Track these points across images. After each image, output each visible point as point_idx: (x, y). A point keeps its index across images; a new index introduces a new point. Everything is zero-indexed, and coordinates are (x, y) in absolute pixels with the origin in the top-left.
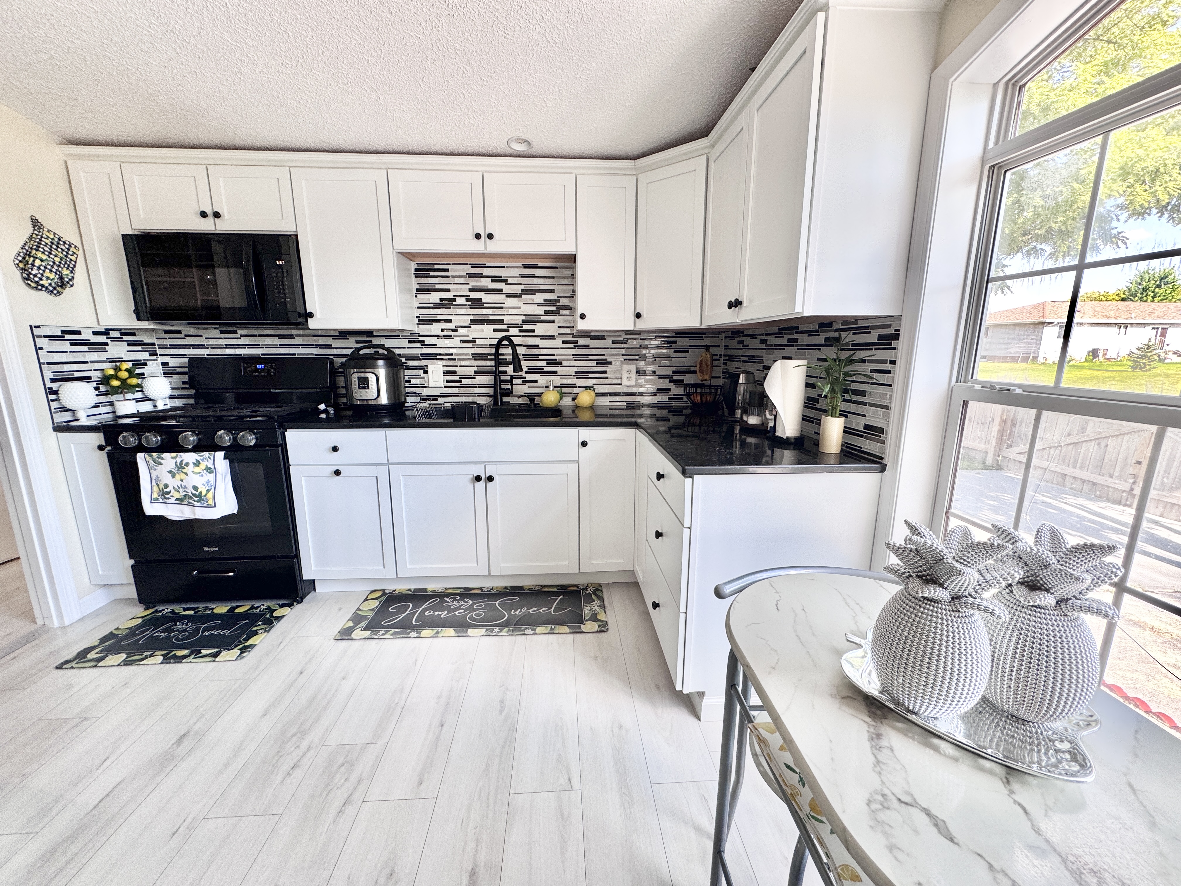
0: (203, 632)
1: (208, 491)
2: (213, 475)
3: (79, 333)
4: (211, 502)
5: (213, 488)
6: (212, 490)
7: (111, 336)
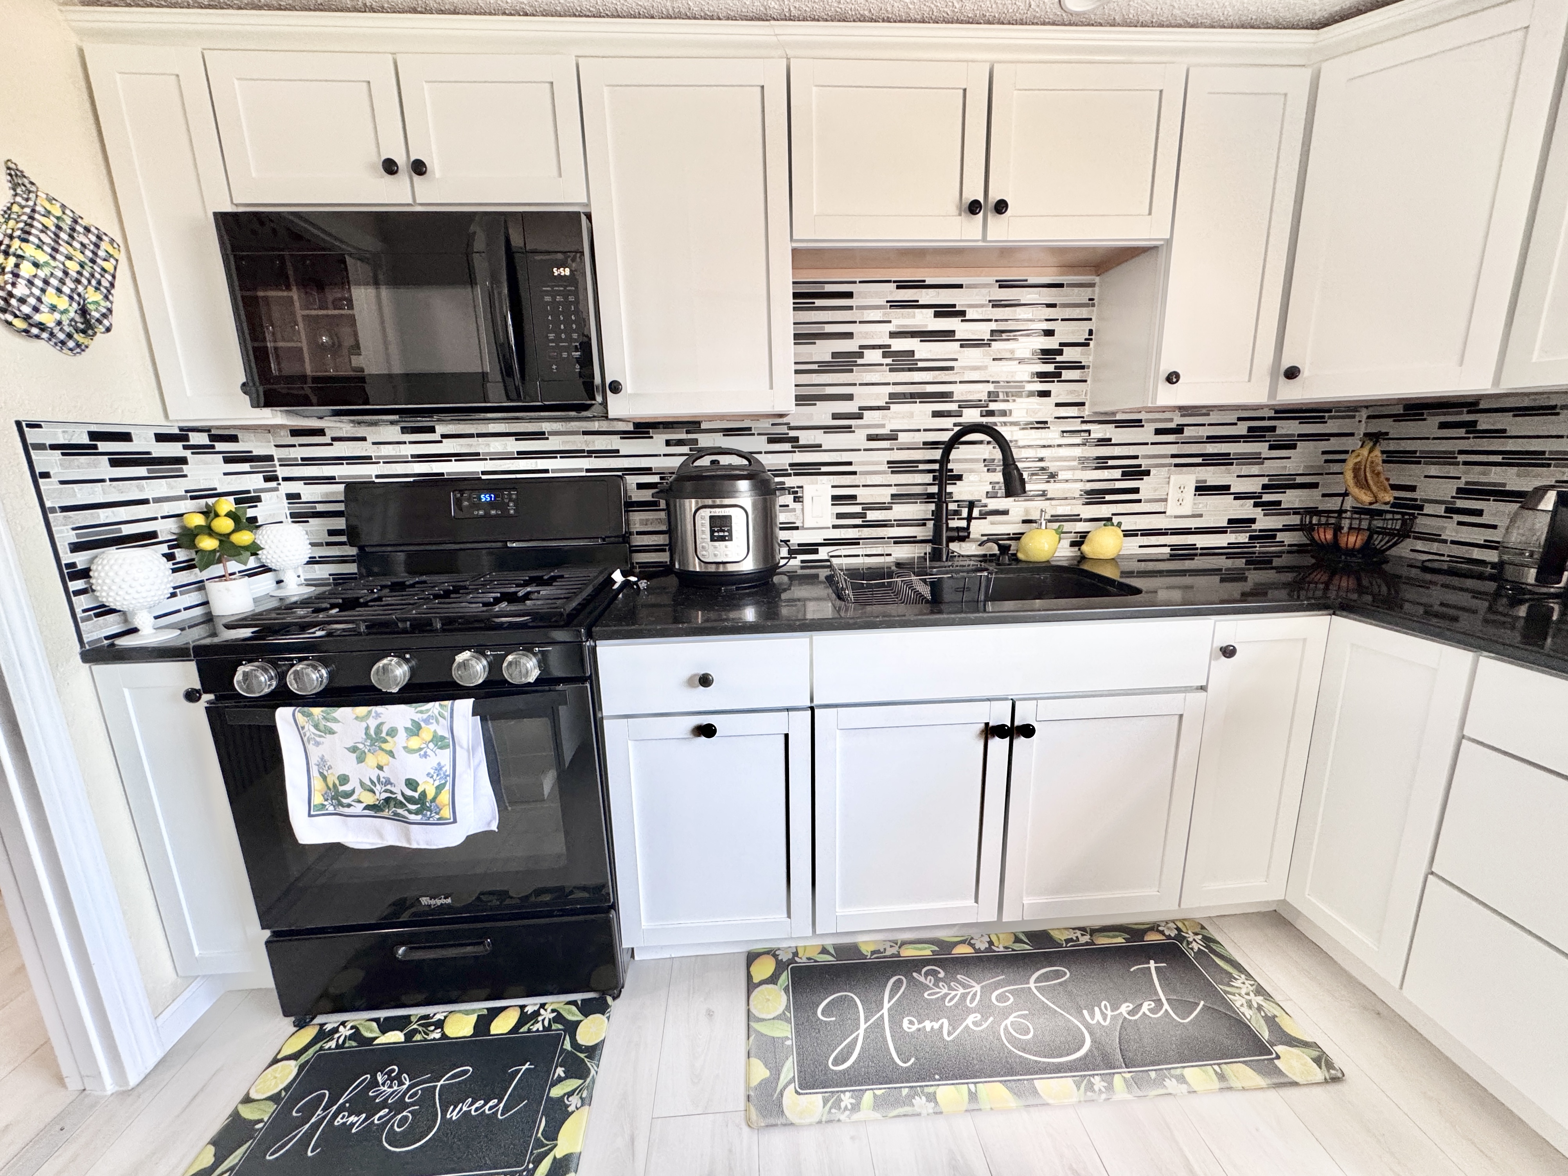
0: (444, 1113)
1: (439, 789)
2: (447, 752)
3: (126, 437)
4: (446, 813)
5: (450, 779)
6: (448, 787)
7: (192, 443)
